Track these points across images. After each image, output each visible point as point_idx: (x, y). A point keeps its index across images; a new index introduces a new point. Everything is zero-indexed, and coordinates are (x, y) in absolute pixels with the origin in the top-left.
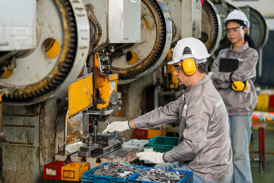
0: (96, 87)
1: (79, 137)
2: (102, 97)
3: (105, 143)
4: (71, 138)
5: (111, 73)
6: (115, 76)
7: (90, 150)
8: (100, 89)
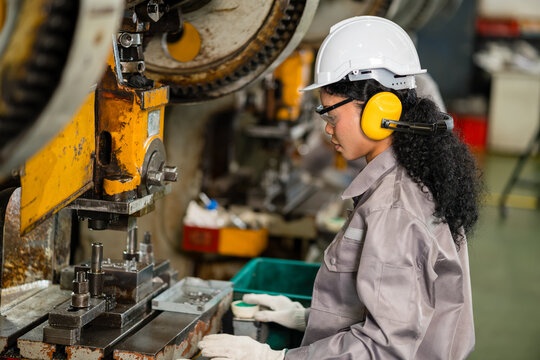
0: (103, 128)
1: (40, 268)
2: (121, 158)
3: (124, 294)
4: (16, 267)
5: (149, 85)
6: (159, 96)
7: (81, 324)
8: (114, 134)
